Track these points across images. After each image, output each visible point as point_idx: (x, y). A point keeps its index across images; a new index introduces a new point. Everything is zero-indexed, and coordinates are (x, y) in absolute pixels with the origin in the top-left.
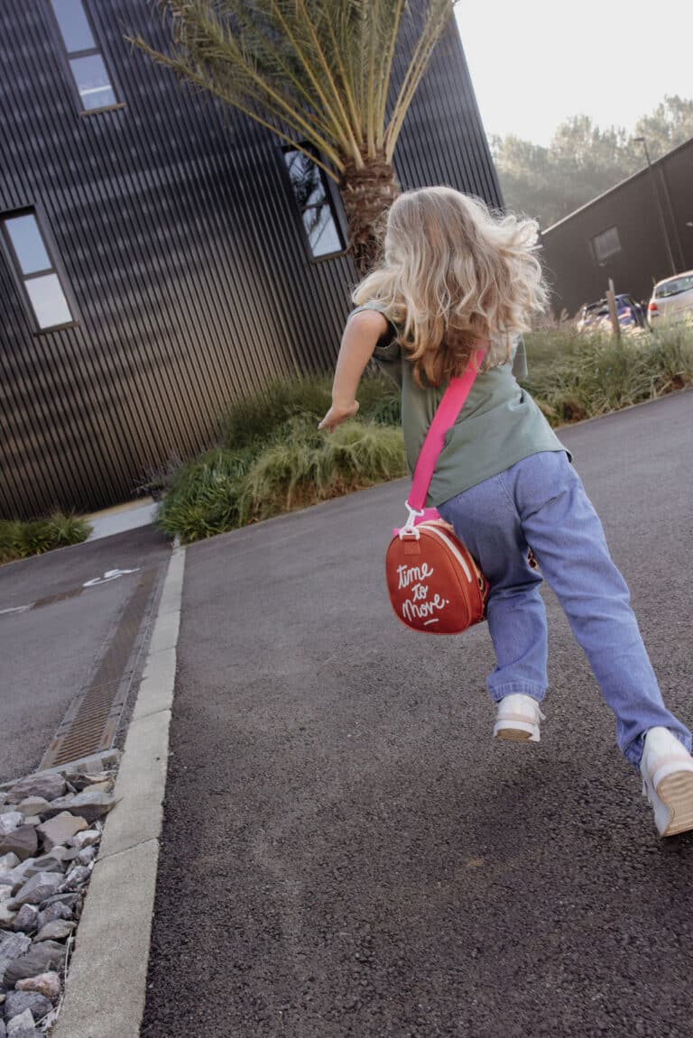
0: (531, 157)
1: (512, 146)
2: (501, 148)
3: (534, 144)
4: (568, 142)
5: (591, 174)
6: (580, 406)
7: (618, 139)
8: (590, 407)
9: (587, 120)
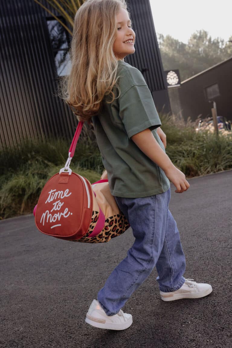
0: (178, 47)
1: (169, 40)
2: (163, 40)
3: (180, 41)
4: (197, 42)
5: (206, 59)
6: (195, 168)
7: (220, 44)
8: (200, 170)
9: (206, 33)
